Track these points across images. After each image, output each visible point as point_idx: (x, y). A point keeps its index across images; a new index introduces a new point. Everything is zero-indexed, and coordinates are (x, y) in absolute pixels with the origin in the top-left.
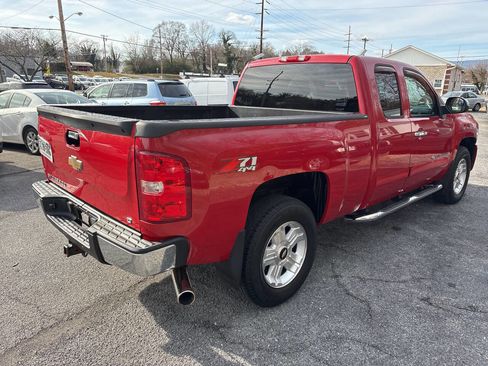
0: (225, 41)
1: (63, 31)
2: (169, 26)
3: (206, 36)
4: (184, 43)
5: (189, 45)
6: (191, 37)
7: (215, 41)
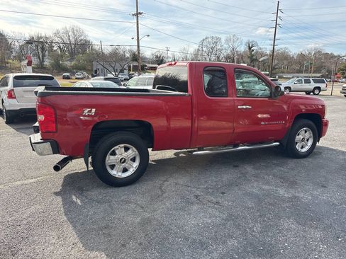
0: (250, 48)
1: (138, 46)
2: (210, 40)
3: (236, 45)
4: (220, 50)
5: (224, 52)
6: (226, 46)
7: (242, 48)
